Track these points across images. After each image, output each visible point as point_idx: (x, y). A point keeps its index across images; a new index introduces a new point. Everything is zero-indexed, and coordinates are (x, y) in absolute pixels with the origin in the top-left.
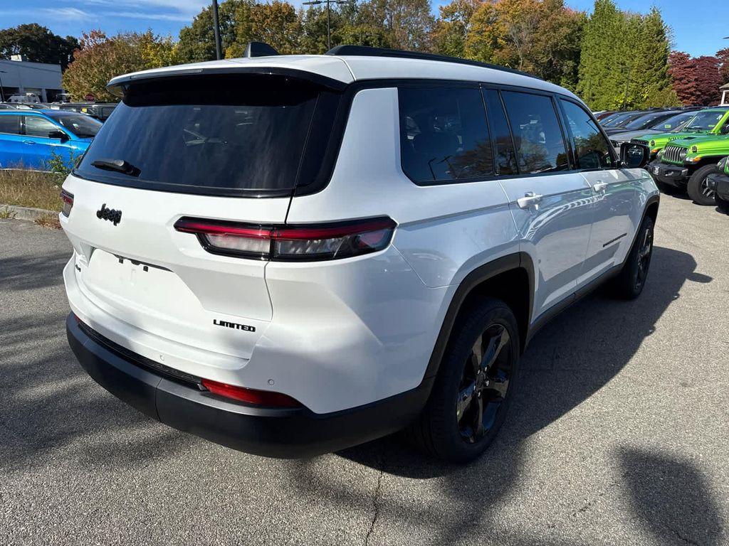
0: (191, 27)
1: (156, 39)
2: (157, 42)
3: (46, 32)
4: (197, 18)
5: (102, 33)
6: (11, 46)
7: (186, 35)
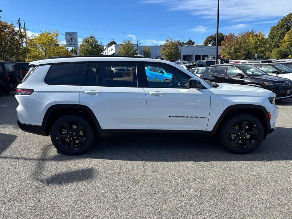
0: (276, 25)
1: (255, 33)
2: (255, 34)
3: (222, 35)
4: (280, 21)
5: (233, 34)
6: (210, 41)
7: (273, 29)
